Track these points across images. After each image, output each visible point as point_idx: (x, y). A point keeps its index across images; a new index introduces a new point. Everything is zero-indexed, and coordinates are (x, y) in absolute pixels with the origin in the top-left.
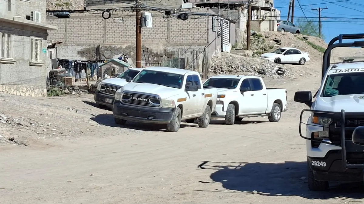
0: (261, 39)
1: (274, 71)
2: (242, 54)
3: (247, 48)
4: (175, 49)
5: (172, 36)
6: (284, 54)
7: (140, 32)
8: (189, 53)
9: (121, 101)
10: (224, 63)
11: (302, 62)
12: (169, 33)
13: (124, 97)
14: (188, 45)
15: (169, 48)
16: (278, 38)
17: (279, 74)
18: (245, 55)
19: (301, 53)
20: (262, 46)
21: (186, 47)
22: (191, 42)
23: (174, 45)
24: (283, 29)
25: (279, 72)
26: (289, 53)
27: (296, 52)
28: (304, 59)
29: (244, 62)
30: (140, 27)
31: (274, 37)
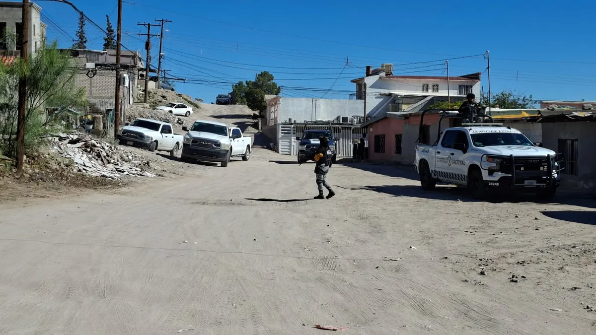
0: (151, 95)
1: (176, 121)
2: (142, 106)
3: (145, 102)
4: (96, 101)
5: (93, 90)
6: (175, 108)
7: (119, 89)
8: (109, 105)
9: (190, 144)
10: (136, 114)
11: (188, 114)
12: (91, 88)
13: (193, 142)
14: (107, 98)
15: (91, 100)
16: (165, 94)
17: (180, 124)
18: (144, 107)
19: (186, 108)
20: (153, 100)
21: (106, 100)
22: (110, 96)
23: (95, 98)
24: (162, 87)
25: (180, 122)
26: (178, 107)
27: (184, 107)
28: (189, 112)
29: (152, 113)
30: (119, 85)
31: (161, 94)
